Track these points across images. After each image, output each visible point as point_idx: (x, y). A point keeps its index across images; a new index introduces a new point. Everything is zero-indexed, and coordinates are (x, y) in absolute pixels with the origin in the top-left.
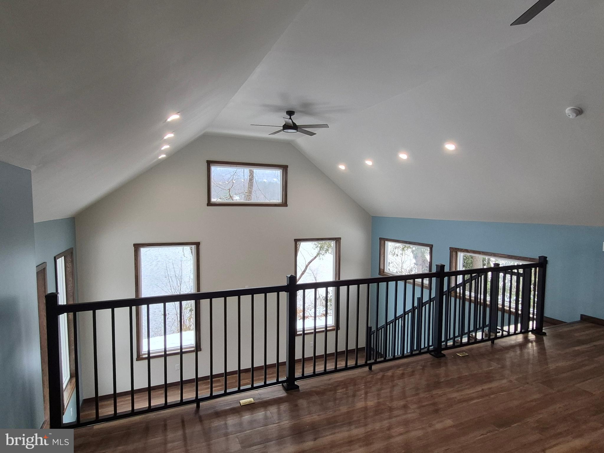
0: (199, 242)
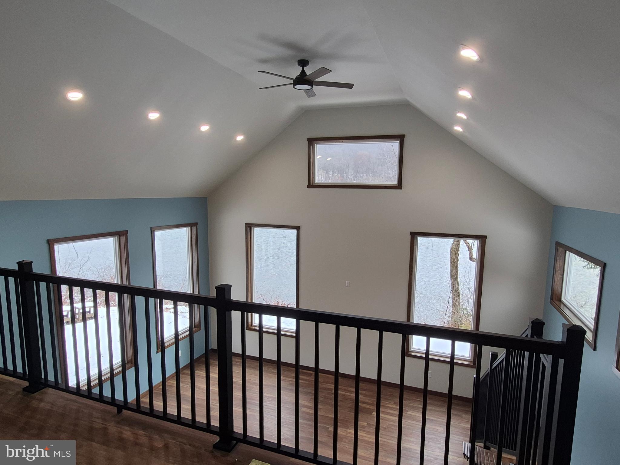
0: (300, 226)
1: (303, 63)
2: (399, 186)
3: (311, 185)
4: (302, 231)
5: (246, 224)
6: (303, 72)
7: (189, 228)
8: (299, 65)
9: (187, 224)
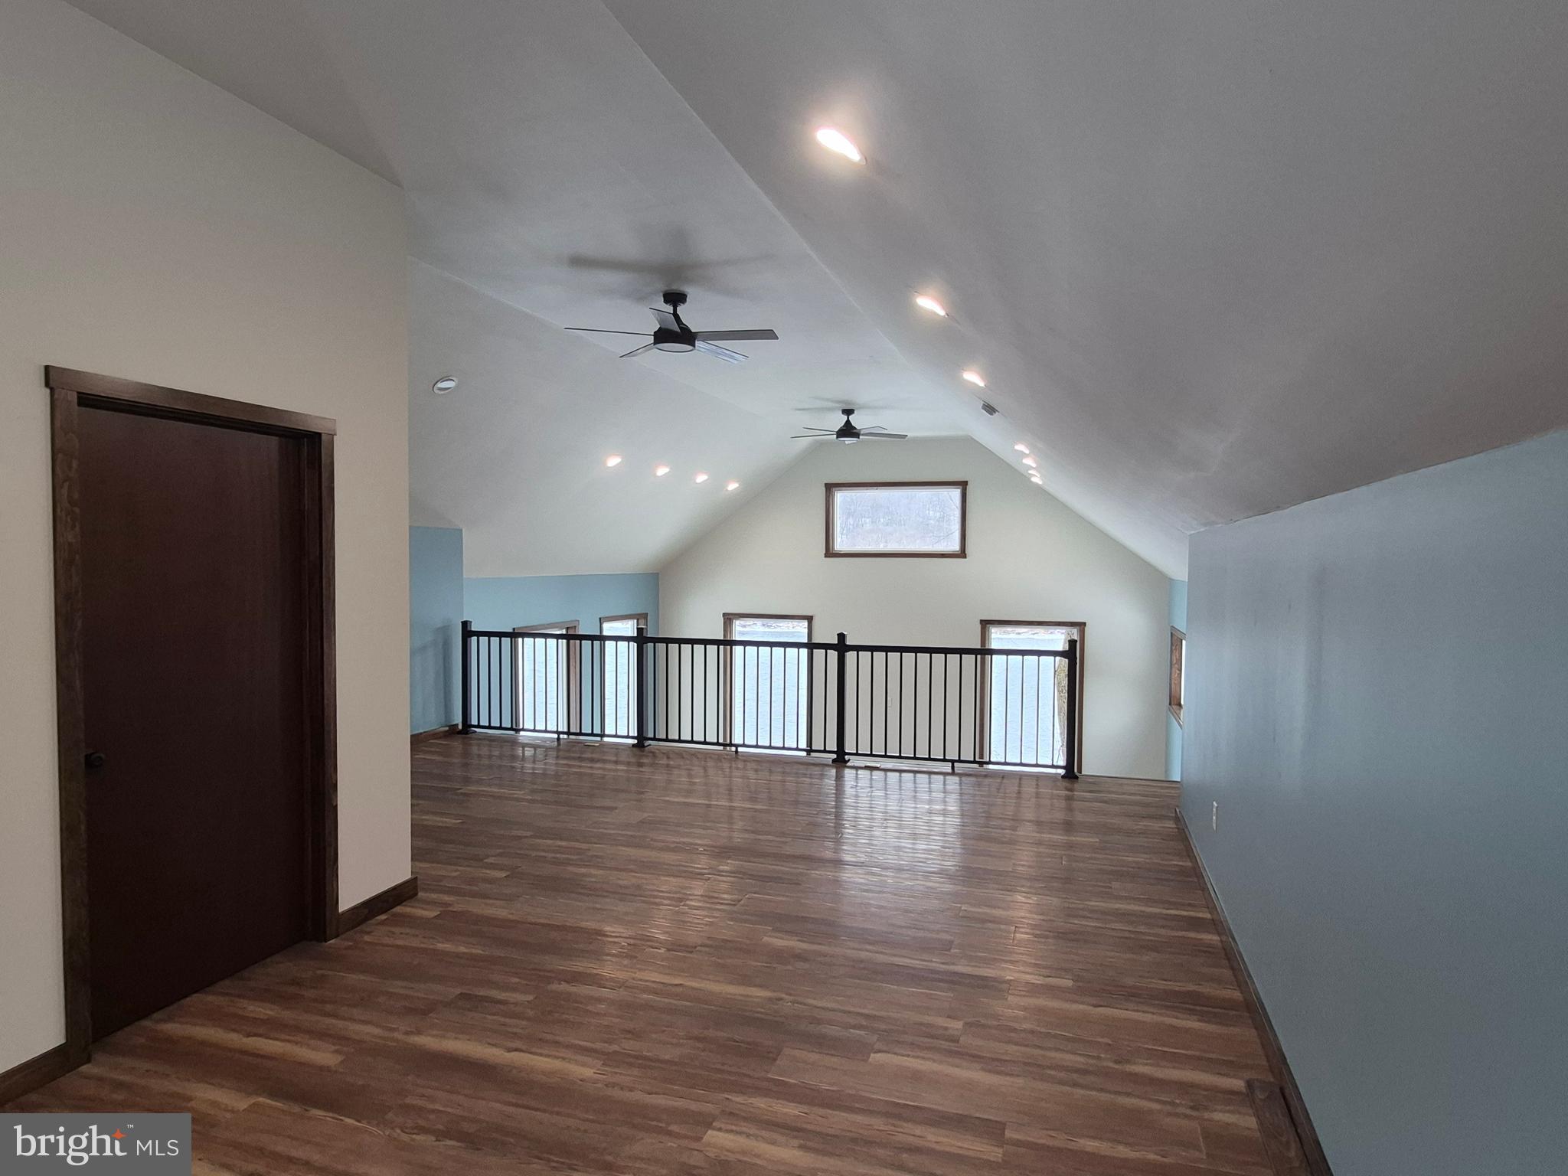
0: (812, 616)
1: (848, 412)
2: (962, 554)
3: (830, 553)
4: (815, 622)
5: (724, 615)
6: (848, 422)
7: (635, 621)
8: (843, 413)
9: (630, 615)
